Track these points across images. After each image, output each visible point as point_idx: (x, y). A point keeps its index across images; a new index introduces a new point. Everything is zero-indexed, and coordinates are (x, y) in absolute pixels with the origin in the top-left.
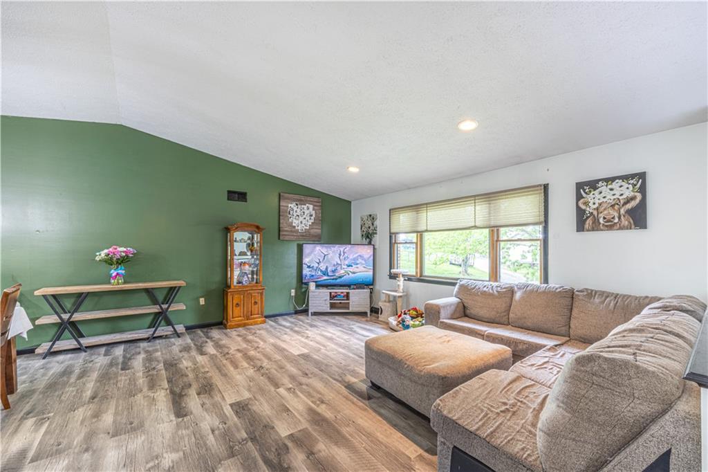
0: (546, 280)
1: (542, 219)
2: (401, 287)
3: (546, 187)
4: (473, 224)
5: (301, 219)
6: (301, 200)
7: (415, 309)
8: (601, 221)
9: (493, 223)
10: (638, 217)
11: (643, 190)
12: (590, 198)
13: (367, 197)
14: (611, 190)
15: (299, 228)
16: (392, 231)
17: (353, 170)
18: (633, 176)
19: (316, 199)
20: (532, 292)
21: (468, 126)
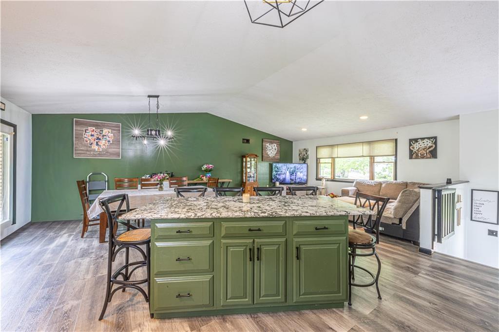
0: (396, 179)
1: (395, 153)
2: (324, 184)
3: (396, 140)
4: (362, 155)
5: (271, 151)
6: (271, 142)
7: (332, 194)
8: (419, 155)
9: (371, 155)
10: (433, 154)
11: (435, 143)
12: (415, 145)
13: (304, 140)
14: (424, 143)
15: (270, 155)
16: (318, 157)
17: (304, 130)
18: (432, 138)
19: (277, 141)
20: (389, 183)
21: (364, 118)
